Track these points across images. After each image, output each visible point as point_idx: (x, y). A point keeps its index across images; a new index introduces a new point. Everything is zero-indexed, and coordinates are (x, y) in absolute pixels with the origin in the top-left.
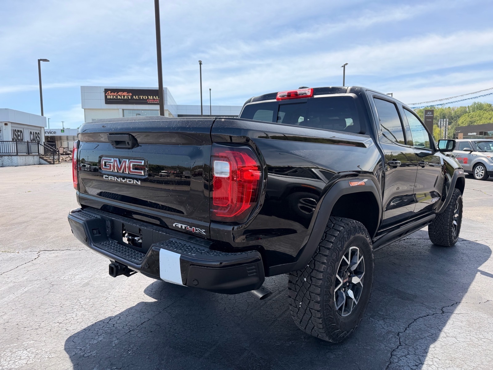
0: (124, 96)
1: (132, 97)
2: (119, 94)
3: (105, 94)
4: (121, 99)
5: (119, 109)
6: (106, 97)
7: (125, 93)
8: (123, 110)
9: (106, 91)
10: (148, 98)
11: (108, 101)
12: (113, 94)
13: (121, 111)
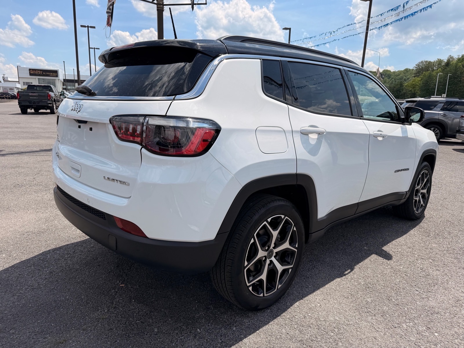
0: (39, 72)
1: (42, 73)
2: (36, 71)
3: (29, 71)
4: (37, 74)
5: (36, 78)
6: (30, 72)
7: (39, 71)
8: (38, 78)
9: (30, 70)
10: (50, 74)
11: (31, 74)
12: (33, 71)
13: (37, 79)
